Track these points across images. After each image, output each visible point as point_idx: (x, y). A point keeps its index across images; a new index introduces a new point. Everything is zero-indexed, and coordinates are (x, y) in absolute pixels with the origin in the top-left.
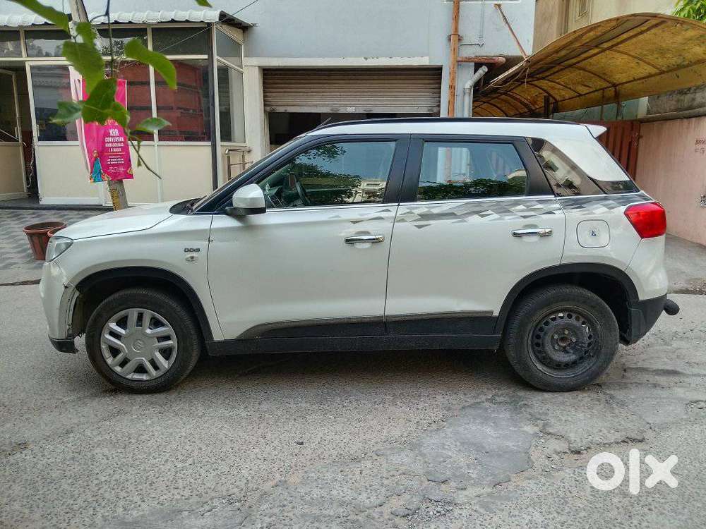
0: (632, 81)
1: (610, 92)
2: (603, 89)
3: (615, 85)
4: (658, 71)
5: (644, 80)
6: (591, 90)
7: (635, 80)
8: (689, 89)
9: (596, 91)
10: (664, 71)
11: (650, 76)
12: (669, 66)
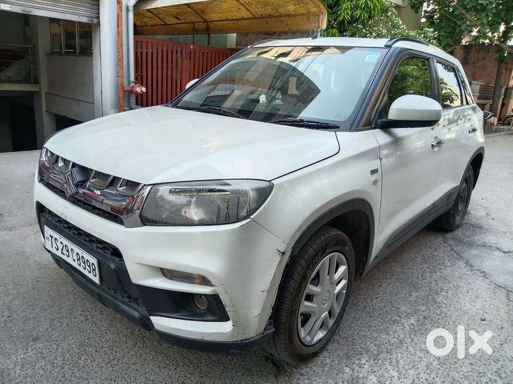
0: (224, 20)
1: (203, 26)
2: (194, 23)
3: (206, 21)
4: (251, 16)
5: (235, 21)
6: (179, 22)
7: (227, 20)
8: (275, 33)
9: (184, 23)
10: (256, 17)
11: (243, 19)
12: (262, 15)
